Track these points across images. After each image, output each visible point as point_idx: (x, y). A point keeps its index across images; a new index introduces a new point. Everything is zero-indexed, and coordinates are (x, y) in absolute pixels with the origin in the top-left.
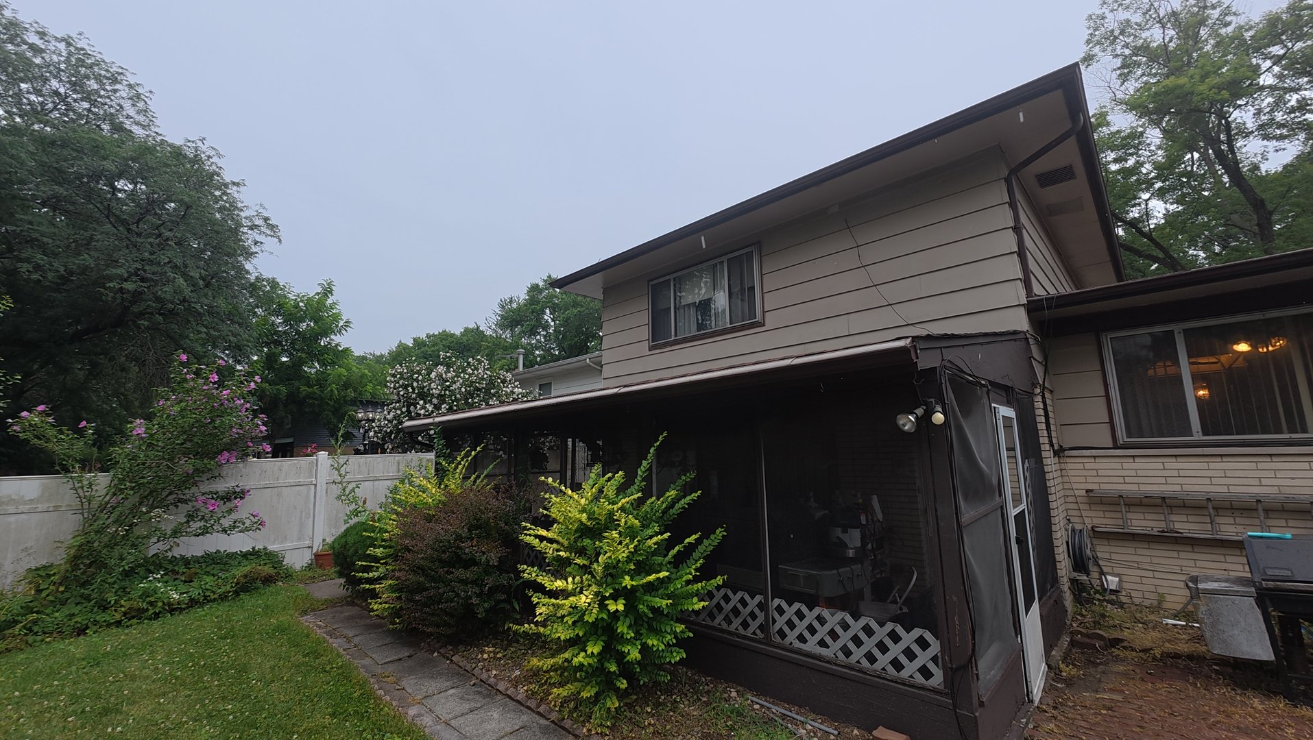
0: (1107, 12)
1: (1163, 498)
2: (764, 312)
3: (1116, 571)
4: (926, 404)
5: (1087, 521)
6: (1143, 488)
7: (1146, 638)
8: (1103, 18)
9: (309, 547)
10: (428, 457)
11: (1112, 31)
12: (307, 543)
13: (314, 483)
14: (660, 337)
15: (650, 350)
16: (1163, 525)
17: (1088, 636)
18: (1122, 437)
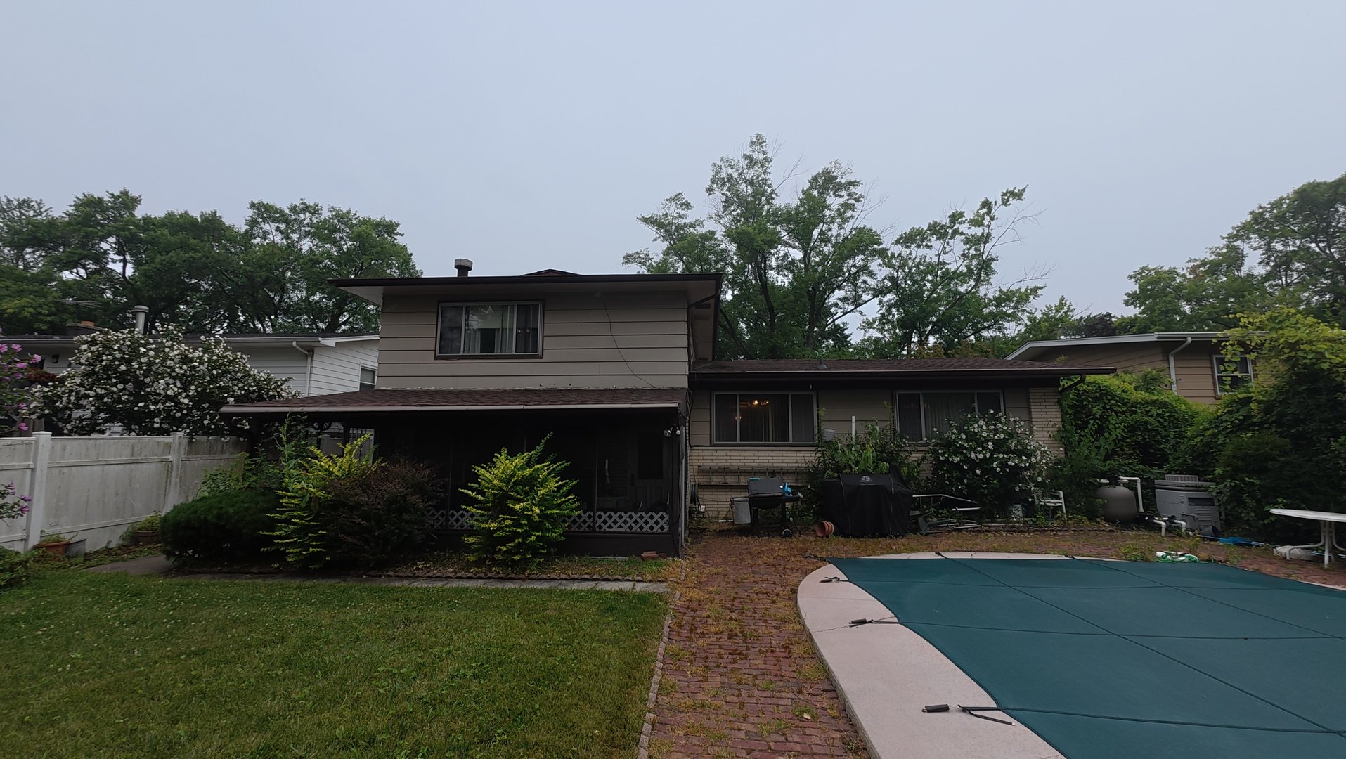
0: (723, 165)
1: (725, 469)
2: (543, 349)
3: (705, 503)
4: (673, 426)
5: (697, 480)
6: (718, 464)
7: (713, 527)
8: (721, 169)
9: (22, 540)
10: (167, 441)
11: (723, 179)
12: (20, 535)
13: (32, 467)
14: (446, 351)
15: (435, 359)
16: (723, 480)
17: (695, 529)
18: (714, 442)
